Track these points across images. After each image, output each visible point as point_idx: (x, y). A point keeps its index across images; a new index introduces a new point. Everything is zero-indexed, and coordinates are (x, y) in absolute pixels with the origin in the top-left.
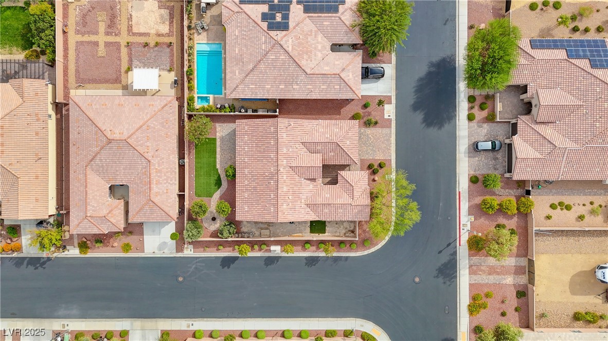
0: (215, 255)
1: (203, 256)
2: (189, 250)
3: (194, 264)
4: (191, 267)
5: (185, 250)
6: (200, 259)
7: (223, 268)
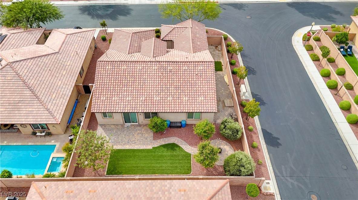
0: (267, 153)
1: (271, 168)
2: (268, 185)
3: (287, 180)
4: (292, 184)
5: (270, 191)
6: (277, 171)
7: (281, 145)
